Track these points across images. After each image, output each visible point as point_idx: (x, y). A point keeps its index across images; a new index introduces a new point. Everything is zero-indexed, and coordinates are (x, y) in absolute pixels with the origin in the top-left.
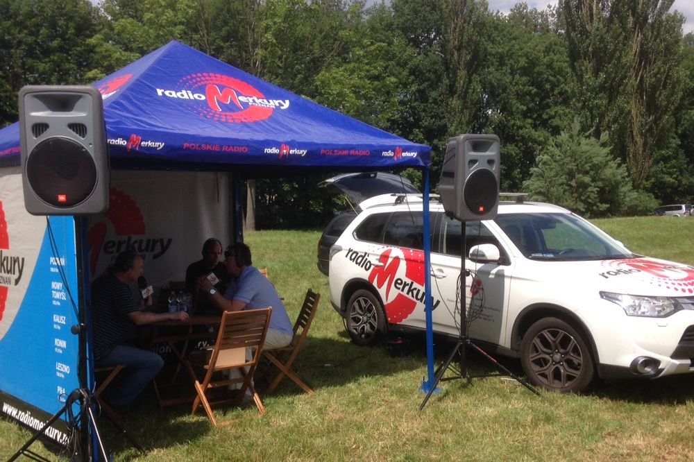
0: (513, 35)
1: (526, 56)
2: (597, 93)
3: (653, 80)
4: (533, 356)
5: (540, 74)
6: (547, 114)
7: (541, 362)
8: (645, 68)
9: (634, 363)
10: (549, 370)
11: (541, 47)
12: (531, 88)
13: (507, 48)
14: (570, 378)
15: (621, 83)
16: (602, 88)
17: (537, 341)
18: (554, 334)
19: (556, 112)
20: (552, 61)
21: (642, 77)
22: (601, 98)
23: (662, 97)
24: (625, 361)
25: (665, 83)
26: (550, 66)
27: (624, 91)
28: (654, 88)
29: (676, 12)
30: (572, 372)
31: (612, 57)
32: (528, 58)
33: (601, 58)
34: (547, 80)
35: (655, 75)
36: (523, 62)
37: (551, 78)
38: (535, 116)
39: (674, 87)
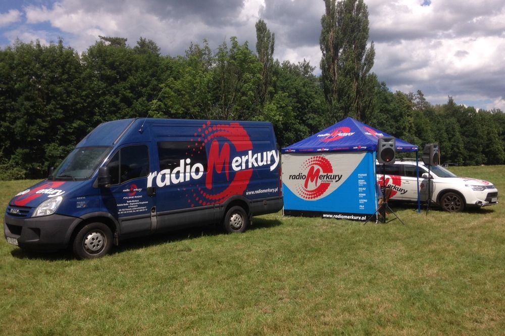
0: (287, 77)
1: (295, 88)
2: (339, 111)
3: (364, 104)
4: (444, 204)
5: (301, 97)
6: (305, 117)
7: (447, 205)
8: (359, 98)
9: (476, 203)
10: (450, 207)
11: (301, 84)
12: (298, 104)
13: (286, 84)
14: (457, 209)
15: (350, 106)
16: (342, 108)
17: (446, 199)
18: (451, 197)
19: (310, 117)
20: (306, 91)
21: (358, 102)
22: (341, 113)
23: (368, 113)
24: (474, 202)
25: (369, 106)
26: (306, 93)
27: (351, 109)
28: (364, 108)
29: (373, 73)
30: (457, 207)
31: (346, 94)
32: (296, 89)
33: (341, 93)
34: (305, 101)
35: (365, 102)
36: (294, 91)
37: (307, 100)
38: (300, 118)
39: (373, 109)
